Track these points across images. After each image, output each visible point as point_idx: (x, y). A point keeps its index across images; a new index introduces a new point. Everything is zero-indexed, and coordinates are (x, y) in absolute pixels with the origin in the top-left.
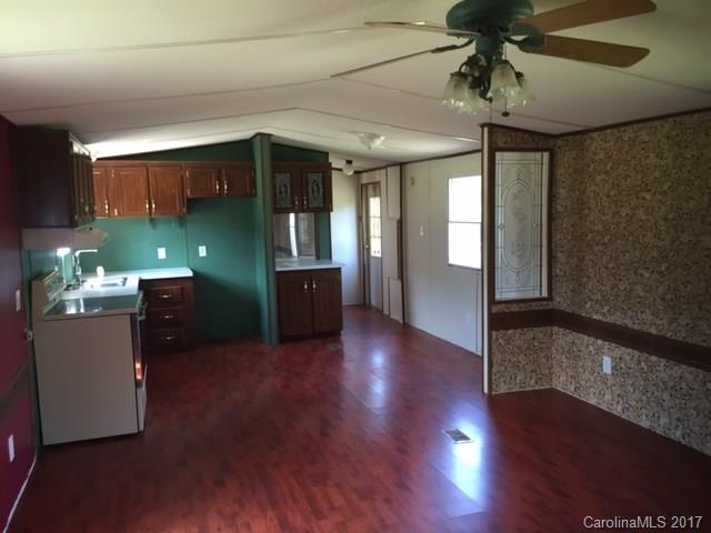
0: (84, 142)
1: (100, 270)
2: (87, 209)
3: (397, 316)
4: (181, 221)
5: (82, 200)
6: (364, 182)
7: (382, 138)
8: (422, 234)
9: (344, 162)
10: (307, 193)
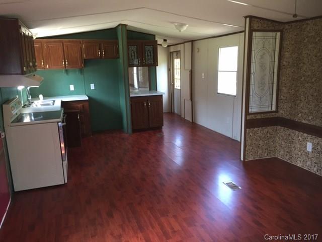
0: (29, 28)
1: (41, 96)
2: (31, 64)
3: (189, 118)
4: (81, 71)
5: (28, 60)
6: (172, 51)
7: (187, 26)
8: (203, 77)
9: (163, 40)
10: (145, 56)
